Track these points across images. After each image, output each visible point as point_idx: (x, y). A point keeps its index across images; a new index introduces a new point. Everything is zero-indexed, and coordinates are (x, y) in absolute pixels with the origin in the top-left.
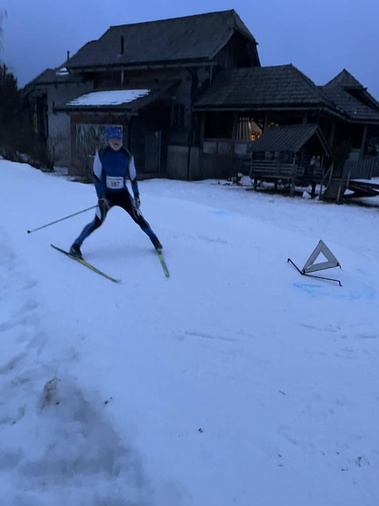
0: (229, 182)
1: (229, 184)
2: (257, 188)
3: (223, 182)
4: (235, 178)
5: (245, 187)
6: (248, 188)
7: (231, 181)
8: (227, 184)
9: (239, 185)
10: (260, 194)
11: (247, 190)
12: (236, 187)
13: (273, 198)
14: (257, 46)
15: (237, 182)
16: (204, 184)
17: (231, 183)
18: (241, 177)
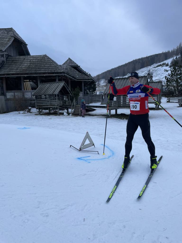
0: (25, 112)
1: (25, 113)
2: (41, 113)
3: (22, 112)
4: (28, 110)
5: (34, 114)
6: (36, 113)
7: (25, 111)
8: (23, 113)
9: (30, 112)
10: (43, 116)
11: (36, 115)
12: (29, 114)
13: (50, 117)
14: (27, 46)
15: (29, 111)
16: (11, 114)
17: (26, 112)
18: (31, 109)
